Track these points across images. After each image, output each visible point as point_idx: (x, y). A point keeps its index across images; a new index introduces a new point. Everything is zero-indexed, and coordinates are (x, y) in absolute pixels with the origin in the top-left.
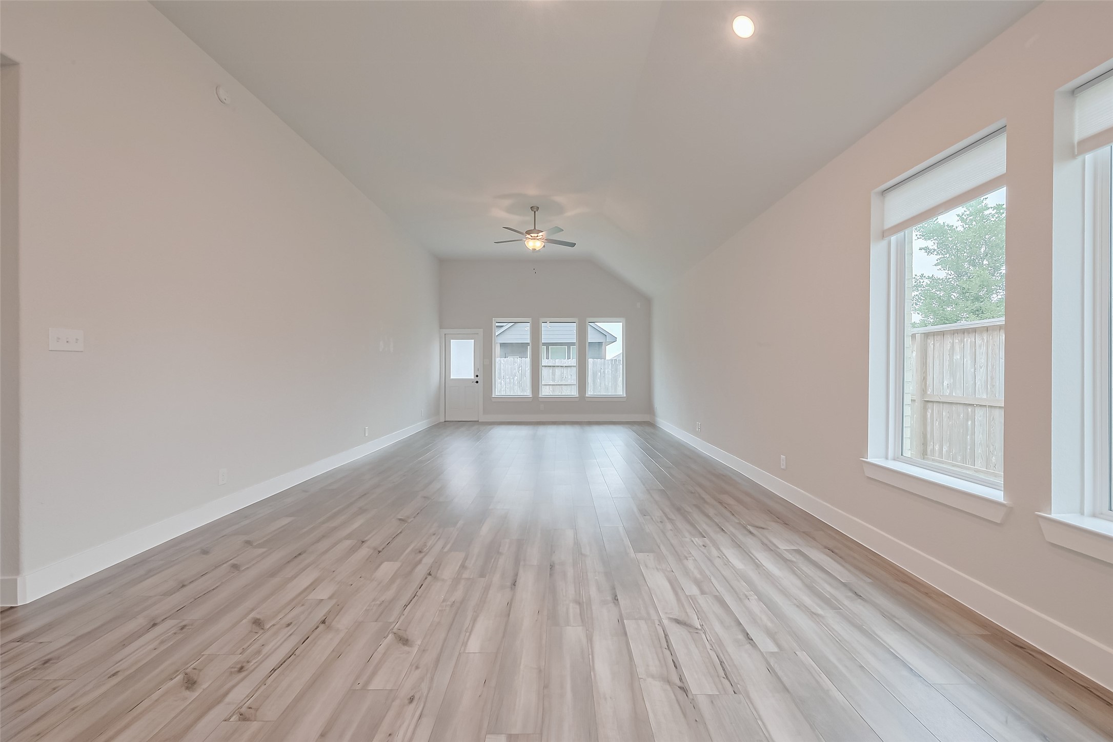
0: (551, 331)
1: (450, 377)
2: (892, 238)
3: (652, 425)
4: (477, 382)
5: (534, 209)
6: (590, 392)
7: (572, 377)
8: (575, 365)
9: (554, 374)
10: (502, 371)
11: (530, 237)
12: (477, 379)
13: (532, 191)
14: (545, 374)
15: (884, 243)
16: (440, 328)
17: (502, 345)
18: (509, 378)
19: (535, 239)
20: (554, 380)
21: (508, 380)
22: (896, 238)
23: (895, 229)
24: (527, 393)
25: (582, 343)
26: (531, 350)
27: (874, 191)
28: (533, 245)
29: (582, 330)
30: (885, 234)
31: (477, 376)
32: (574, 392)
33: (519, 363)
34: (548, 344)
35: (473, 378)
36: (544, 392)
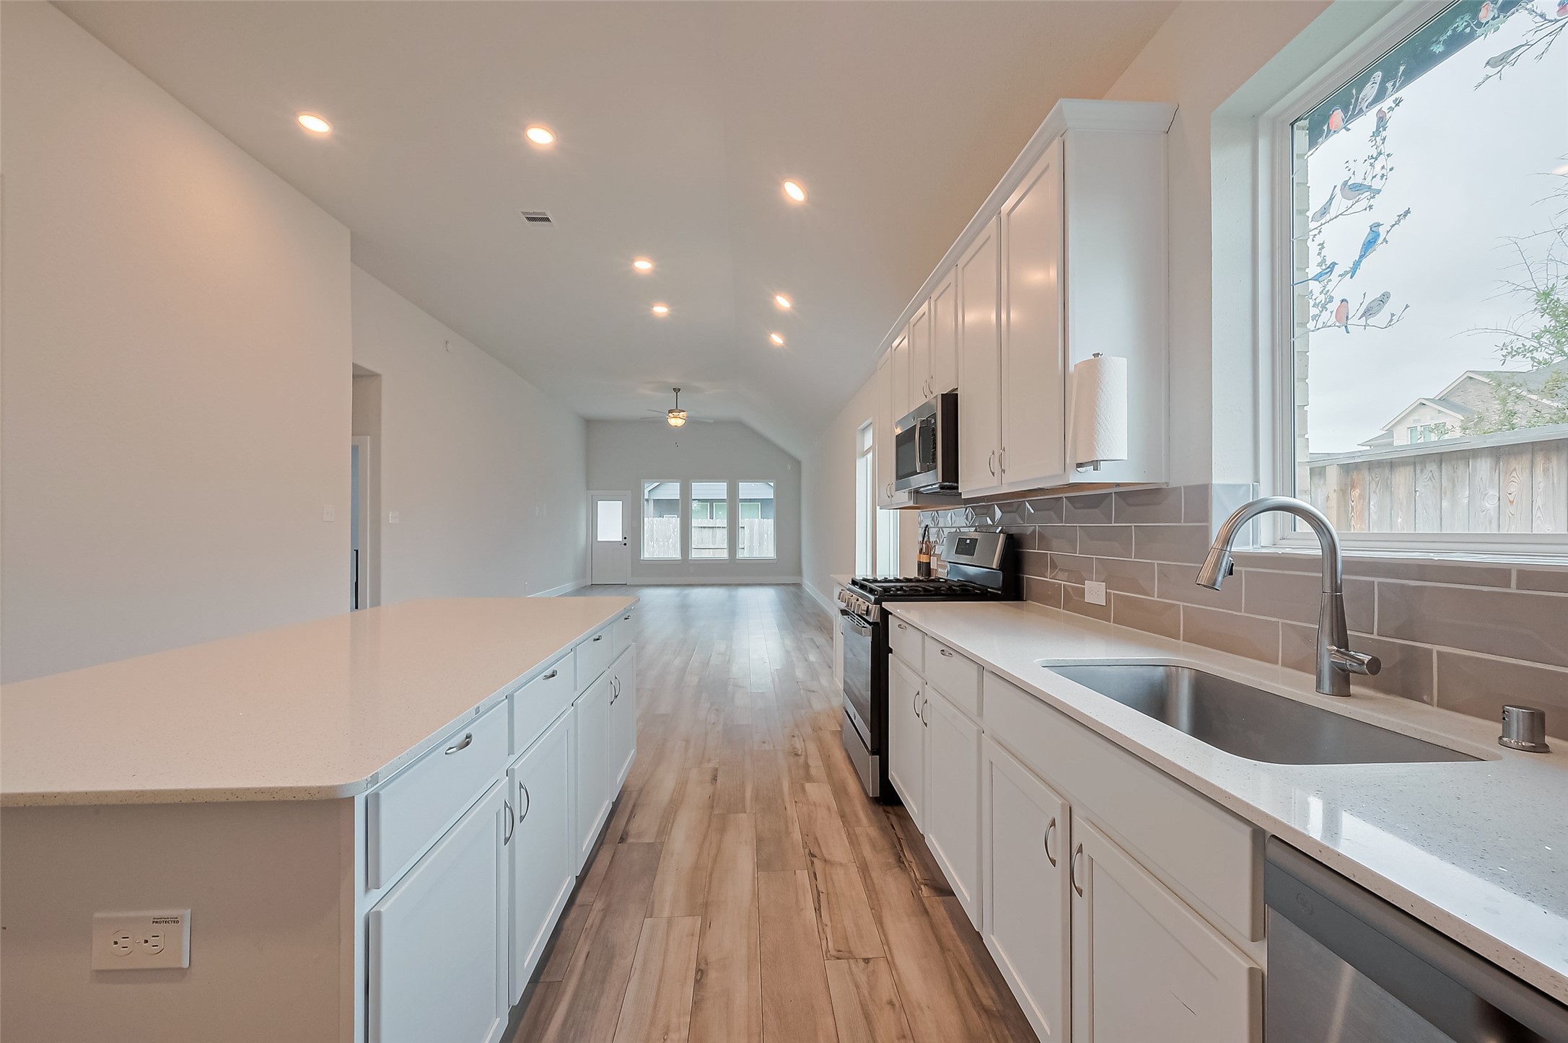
0: (700, 489)
1: (597, 538)
3: (798, 585)
4: (625, 544)
5: (677, 390)
6: (739, 555)
7: (722, 536)
8: (727, 526)
9: (714, 536)
10: (655, 533)
11: (673, 416)
12: (625, 541)
13: (673, 380)
14: (696, 536)
15: (865, 459)
16: (588, 489)
17: (656, 501)
18: (663, 540)
19: (676, 417)
20: (714, 543)
21: (662, 543)
22: (870, 456)
23: (868, 451)
24: (676, 554)
25: (733, 503)
26: (681, 507)
27: (859, 428)
28: (676, 421)
29: (733, 491)
30: (865, 454)
31: (625, 538)
32: (724, 555)
33: (674, 522)
34: (699, 500)
35: (621, 540)
36: (694, 555)
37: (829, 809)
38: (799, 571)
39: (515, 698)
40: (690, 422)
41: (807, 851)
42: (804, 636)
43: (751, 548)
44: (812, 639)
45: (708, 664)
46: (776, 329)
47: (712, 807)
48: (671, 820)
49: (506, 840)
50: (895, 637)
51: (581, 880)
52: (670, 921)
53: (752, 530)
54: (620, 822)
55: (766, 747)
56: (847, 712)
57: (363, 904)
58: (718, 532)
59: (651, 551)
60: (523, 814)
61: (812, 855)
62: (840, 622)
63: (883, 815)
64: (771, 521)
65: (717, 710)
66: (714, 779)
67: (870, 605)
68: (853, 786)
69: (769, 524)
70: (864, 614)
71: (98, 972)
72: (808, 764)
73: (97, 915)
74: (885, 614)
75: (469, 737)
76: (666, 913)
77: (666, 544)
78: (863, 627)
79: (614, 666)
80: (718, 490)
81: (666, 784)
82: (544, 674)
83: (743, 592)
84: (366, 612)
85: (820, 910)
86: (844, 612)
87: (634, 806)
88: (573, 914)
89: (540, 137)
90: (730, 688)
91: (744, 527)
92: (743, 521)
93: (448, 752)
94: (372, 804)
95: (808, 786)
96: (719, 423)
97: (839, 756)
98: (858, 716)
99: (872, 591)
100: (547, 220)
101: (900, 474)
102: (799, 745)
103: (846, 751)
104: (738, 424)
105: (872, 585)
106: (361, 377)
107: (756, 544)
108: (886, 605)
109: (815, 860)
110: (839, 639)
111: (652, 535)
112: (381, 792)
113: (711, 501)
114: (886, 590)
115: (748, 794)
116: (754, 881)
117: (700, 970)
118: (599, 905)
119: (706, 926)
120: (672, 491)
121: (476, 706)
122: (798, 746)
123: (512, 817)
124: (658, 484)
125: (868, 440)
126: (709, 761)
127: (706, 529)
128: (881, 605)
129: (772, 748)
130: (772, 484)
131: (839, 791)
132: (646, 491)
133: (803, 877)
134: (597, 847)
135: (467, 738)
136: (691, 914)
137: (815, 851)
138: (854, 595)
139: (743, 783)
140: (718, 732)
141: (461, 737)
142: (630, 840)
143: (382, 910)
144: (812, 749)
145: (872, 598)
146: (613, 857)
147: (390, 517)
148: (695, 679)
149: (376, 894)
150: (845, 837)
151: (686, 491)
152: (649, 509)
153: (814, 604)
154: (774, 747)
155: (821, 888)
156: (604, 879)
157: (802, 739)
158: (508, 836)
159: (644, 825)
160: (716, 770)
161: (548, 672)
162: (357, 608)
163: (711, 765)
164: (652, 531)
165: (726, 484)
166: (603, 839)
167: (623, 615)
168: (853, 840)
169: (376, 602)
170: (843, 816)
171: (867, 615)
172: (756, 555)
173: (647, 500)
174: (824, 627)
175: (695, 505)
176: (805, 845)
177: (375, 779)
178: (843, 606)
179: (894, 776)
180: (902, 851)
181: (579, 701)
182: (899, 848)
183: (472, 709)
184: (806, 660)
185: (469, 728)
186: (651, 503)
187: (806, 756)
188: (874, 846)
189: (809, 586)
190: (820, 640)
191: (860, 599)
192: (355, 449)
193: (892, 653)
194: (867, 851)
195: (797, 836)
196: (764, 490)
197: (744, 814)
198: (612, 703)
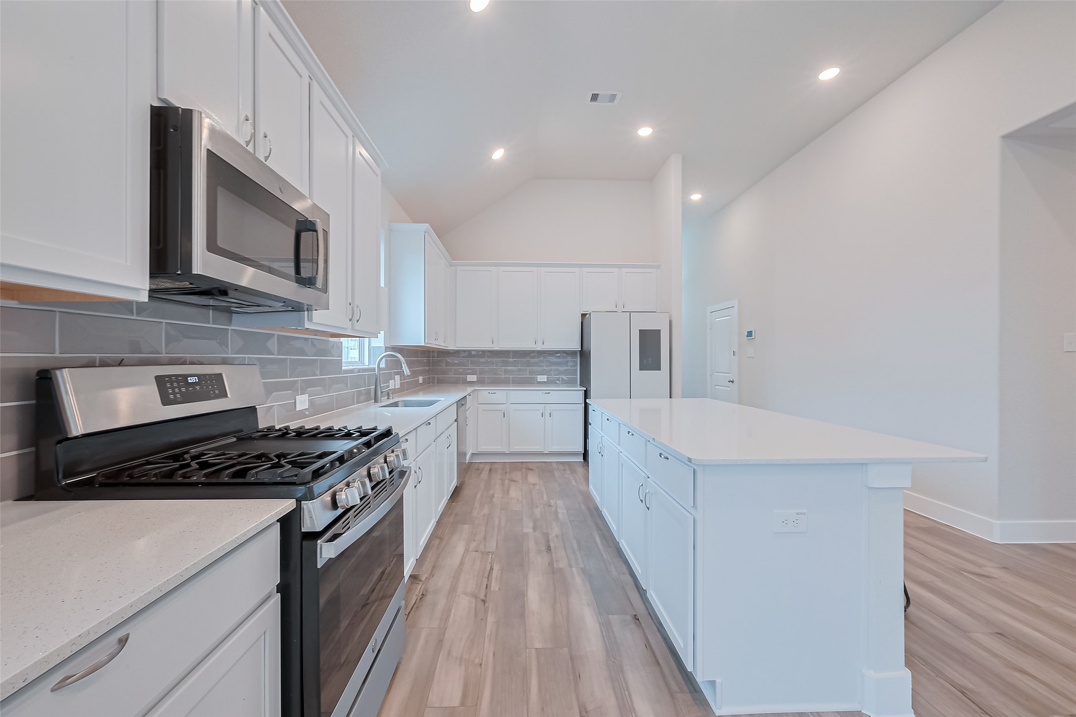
41: (486, 605)
47: (572, 658)
52: (571, 566)
61: (484, 601)
85: (491, 569)
109: (483, 597)
117: (550, 550)
133: (494, 587)
136: (561, 570)
137: (480, 605)
155: (485, 580)
176: (486, 612)
195: (491, 619)
197: (537, 646)
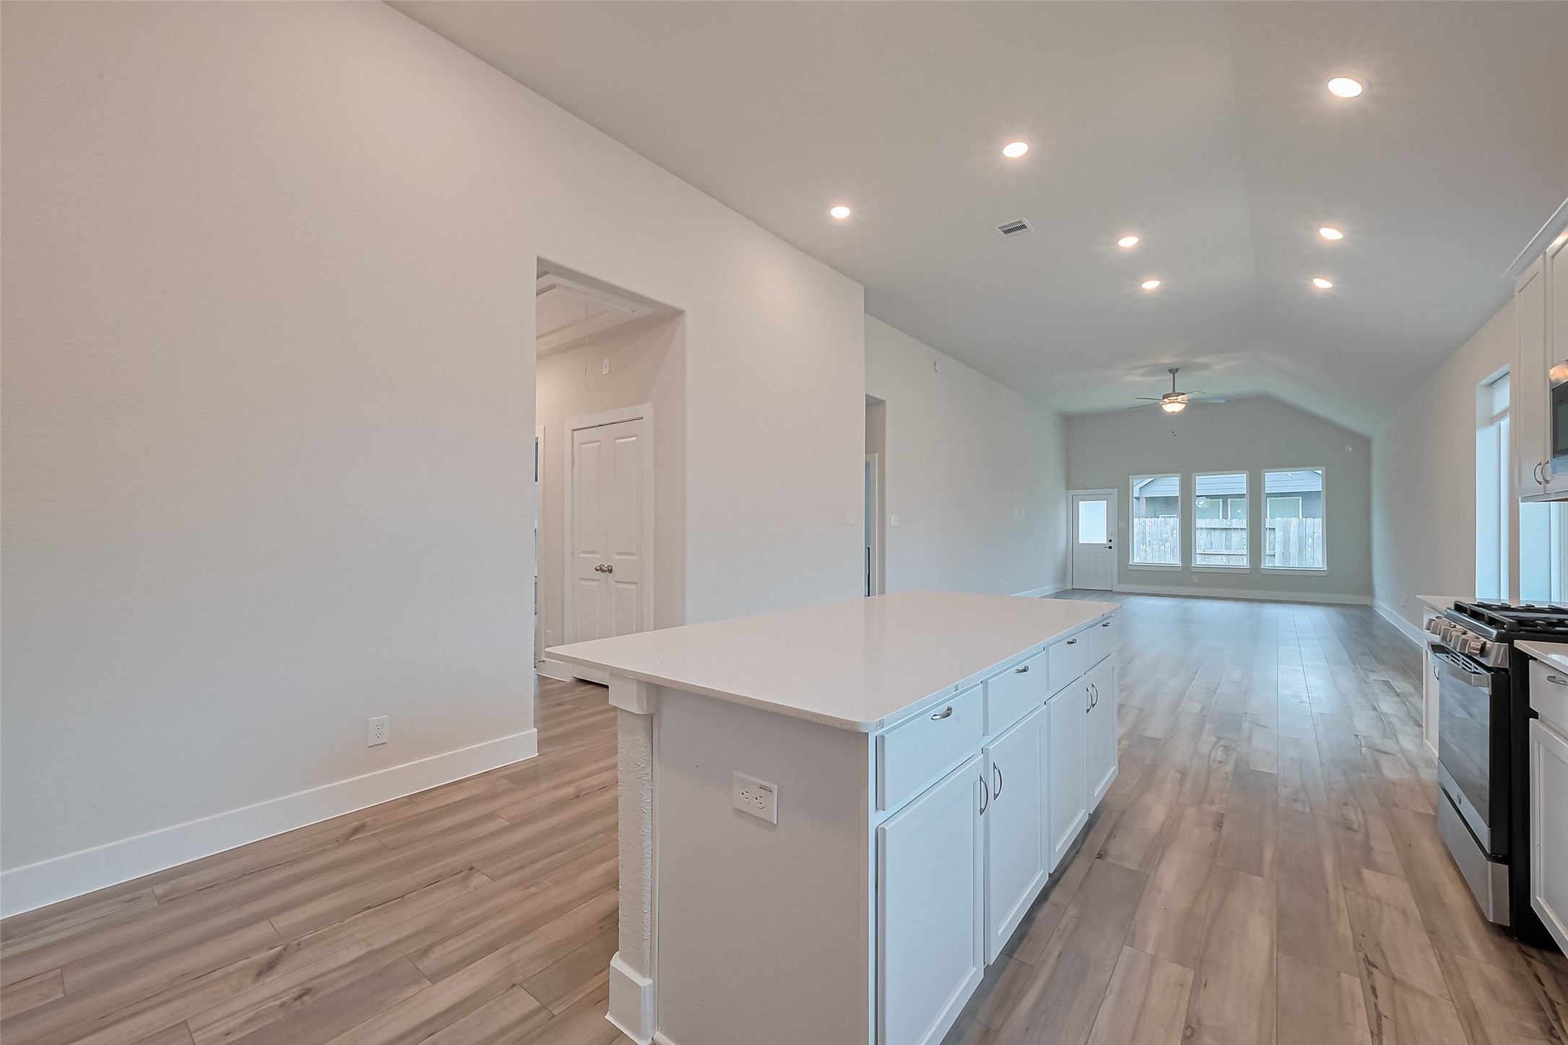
0: (1206, 483)
1: (1078, 540)
2: (1502, 423)
3: (1369, 609)
4: (1110, 548)
5: (1173, 371)
6: (1267, 564)
7: (1240, 542)
8: (1245, 527)
9: (1228, 539)
10: (1148, 535)
11: (1169, 401)
12: (1110, 544)
13: (1169, 360)
14: (1201, 540)
15: (1494, 429)
16: (1067, 489)
17: (1149, 500)
18: (1158, 544)
19: (1173, 402)
20: (1230, 548)
21: (1156, 547)
22: (1505, 423)
23: (1501, 415)
24: (1175, 560)
25: (1256, 500)
26: (1184, 506)
27: (1479, 384)
28: (1173, 407)
29: (1255, 484)
30: (1493, 420)
31: (1110, 541)
32: (1244, 562)
33: (1172, 523)
34: (1207, 496)
35: (1106, 542)
36: (1199, 561)
37: (1405, 913)
38: (1369, 590)
39: (989, 684)
40: (1191, 405)
41: (1361, 955)
42: (1372, 677)
43: (1286, 555)
44: (1387, 683)
45: (1215, 691)
46: (1319, 270)
47: (1214, 857)
48: (1159, 854)
49: (982, 811)
50: (1540, 693)
51: (1055, 879)
52: (1154, 960)
53: (1286, 533)
54: (1098, 838)
55: (1299, 807)
56: (1445, 791)
57: (875, 819)
58: (1234, 535)
59: (1141, 555)
60: (997, 793)
61: (1370, 964)
62: (1432, 663)
63: (1518, 957)
64: (1318, 521)
65: (1226, 747)
66: (1219, 825)
67: (1488, 642)
68: (1455, 897)
69: (1316, 526)
70: (1476, 655)
71: (736, 809)
72: (1369, 845)
73: (735, 773)
74: (1521, 660)
75: (949, 709)
76: (1150, 949)
77: (1162, 548)
78: (1475, 673)
79: (1090, 672)
80: (1237, 482)
81: (1157, 812)
82: (1016, 667)
83: (1271, 610)
84: (875, 598)
85: (1380, 1034)
86: (1437, 648)
87: (1115, 826)
88: (1046, 909)
89: (1016, 150)
90: (1246, 725)
91: (1274, 529)
92: (1270, 520)
93: (934, 718)
94: (880, 740)
95: (1367, 873)
96: (1234, 402)
97: (1430, 851)
98: (1465, 800)
99: (1492, 622)
100: (1024, 227)
101: (1560, 447)
102: (1354, 816)
103: (1445, 846)
104: (1265, 401)
105: (1495, 615)
106: (873, 405)
107: (1293, 549)
108: (1520, 645)
109: (1376, 972)
110: (1433, 687)
111: (1144, 538)
112: (886, 736)
113: (1225, 498)
114: (1522, 622)
115: (1268, 855)
116: (1272, 964)
117: (1190, 1026)
118: (1073, 912)
119: (1199, 985)
120: (1170, 486)
121: (956, 684)
122: (1352, 816)
123: (987, 794)
124: (1151, 479)
125: (1502, 398)
126: (1212, 803)
127: (1216, 531)
128: (1511, 643)
129: (1308, 810)
130: (1320, 472)
131: (1427, 896)
132: (1136, 489)
133: (1353, 985)
134: (1072, 854)
135: (948, 710)
136: (1182, 960)
137: (1377, 959)
138: (1458, 626)
139: (1260, 841)
140: (1227, 773)
141: (943, 709)
142: (1109, 860)
143: (886, 828)
144: (1378, 827)
145: (1494, 632)
146: (1089, 870)
147: (892, 520)
148: (1197, 707)
149: (883, 815)
150: (1434, 962)
151: (1187, 487)
152: (1139, 508)
153: (1395, 634)
154: (1311, 809)
155: (1384, 1010)
156: (1080, 888)
157: (1360, 811)
158: (983, 807)
159: (1127, 850)
160: (1222, 816)
161: (1021, 667)
162: (869, 595)
163: (1214, 808)
164: (1144, 533)
165: (1245, 475)
166: (1080, 849)
167: (1102, 621)
168: (1450, 969)
169: (883, 591)
170: (1432, 932)
171: (1481, 656)
172: (1294, 563)
173: (1138, 498)
174: (1409, 666)
175: (1201, 503)
176: (1358, 946)
177: (881, 724)
178: (1437, 639)
179: (1540, 902)
180: (1558, 1020)
181: (1052, 701)
182: (1549, 1014)
183: (952, 686)
184: (1375, 709)
185: (950, 702)
186: (1143, 501)
187: (1367, 835)
188: (1493, 992)
189: (1385, 608)
190: (1402, 685)
191: (1469, 631)
192: (867, 465)
193: (1535, 715)
194: (1479, 996)
195: (1344, 930)
196: (1311, 480)
197: (1259, 879)
198: (1088, 711)
